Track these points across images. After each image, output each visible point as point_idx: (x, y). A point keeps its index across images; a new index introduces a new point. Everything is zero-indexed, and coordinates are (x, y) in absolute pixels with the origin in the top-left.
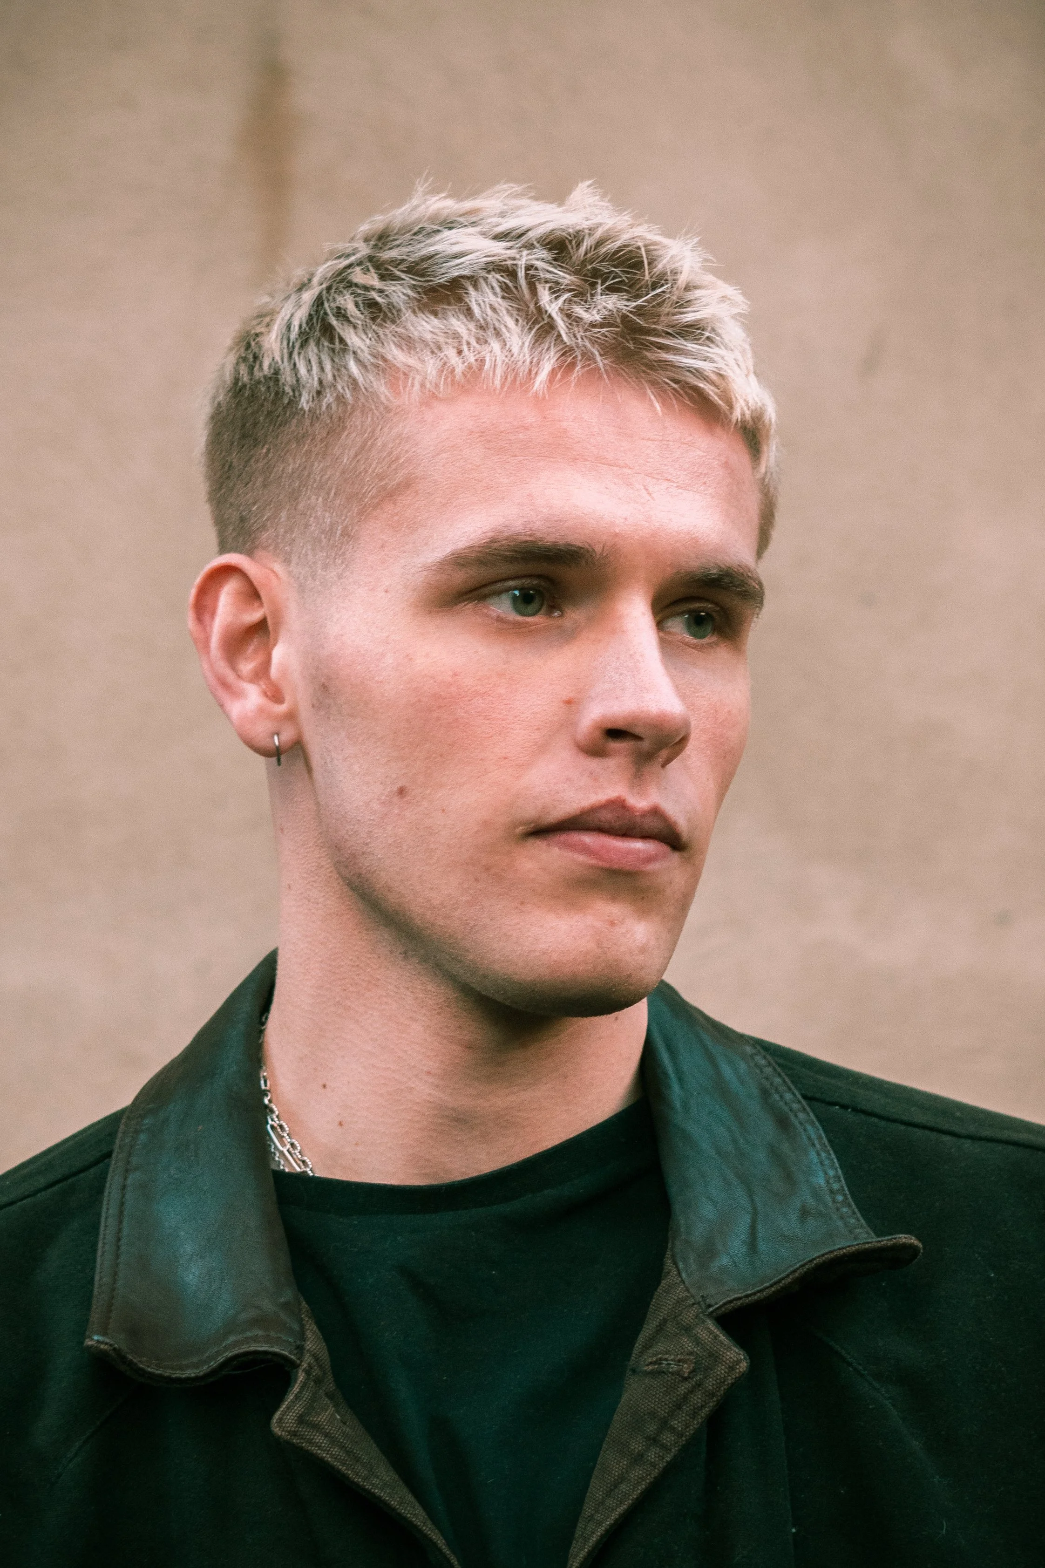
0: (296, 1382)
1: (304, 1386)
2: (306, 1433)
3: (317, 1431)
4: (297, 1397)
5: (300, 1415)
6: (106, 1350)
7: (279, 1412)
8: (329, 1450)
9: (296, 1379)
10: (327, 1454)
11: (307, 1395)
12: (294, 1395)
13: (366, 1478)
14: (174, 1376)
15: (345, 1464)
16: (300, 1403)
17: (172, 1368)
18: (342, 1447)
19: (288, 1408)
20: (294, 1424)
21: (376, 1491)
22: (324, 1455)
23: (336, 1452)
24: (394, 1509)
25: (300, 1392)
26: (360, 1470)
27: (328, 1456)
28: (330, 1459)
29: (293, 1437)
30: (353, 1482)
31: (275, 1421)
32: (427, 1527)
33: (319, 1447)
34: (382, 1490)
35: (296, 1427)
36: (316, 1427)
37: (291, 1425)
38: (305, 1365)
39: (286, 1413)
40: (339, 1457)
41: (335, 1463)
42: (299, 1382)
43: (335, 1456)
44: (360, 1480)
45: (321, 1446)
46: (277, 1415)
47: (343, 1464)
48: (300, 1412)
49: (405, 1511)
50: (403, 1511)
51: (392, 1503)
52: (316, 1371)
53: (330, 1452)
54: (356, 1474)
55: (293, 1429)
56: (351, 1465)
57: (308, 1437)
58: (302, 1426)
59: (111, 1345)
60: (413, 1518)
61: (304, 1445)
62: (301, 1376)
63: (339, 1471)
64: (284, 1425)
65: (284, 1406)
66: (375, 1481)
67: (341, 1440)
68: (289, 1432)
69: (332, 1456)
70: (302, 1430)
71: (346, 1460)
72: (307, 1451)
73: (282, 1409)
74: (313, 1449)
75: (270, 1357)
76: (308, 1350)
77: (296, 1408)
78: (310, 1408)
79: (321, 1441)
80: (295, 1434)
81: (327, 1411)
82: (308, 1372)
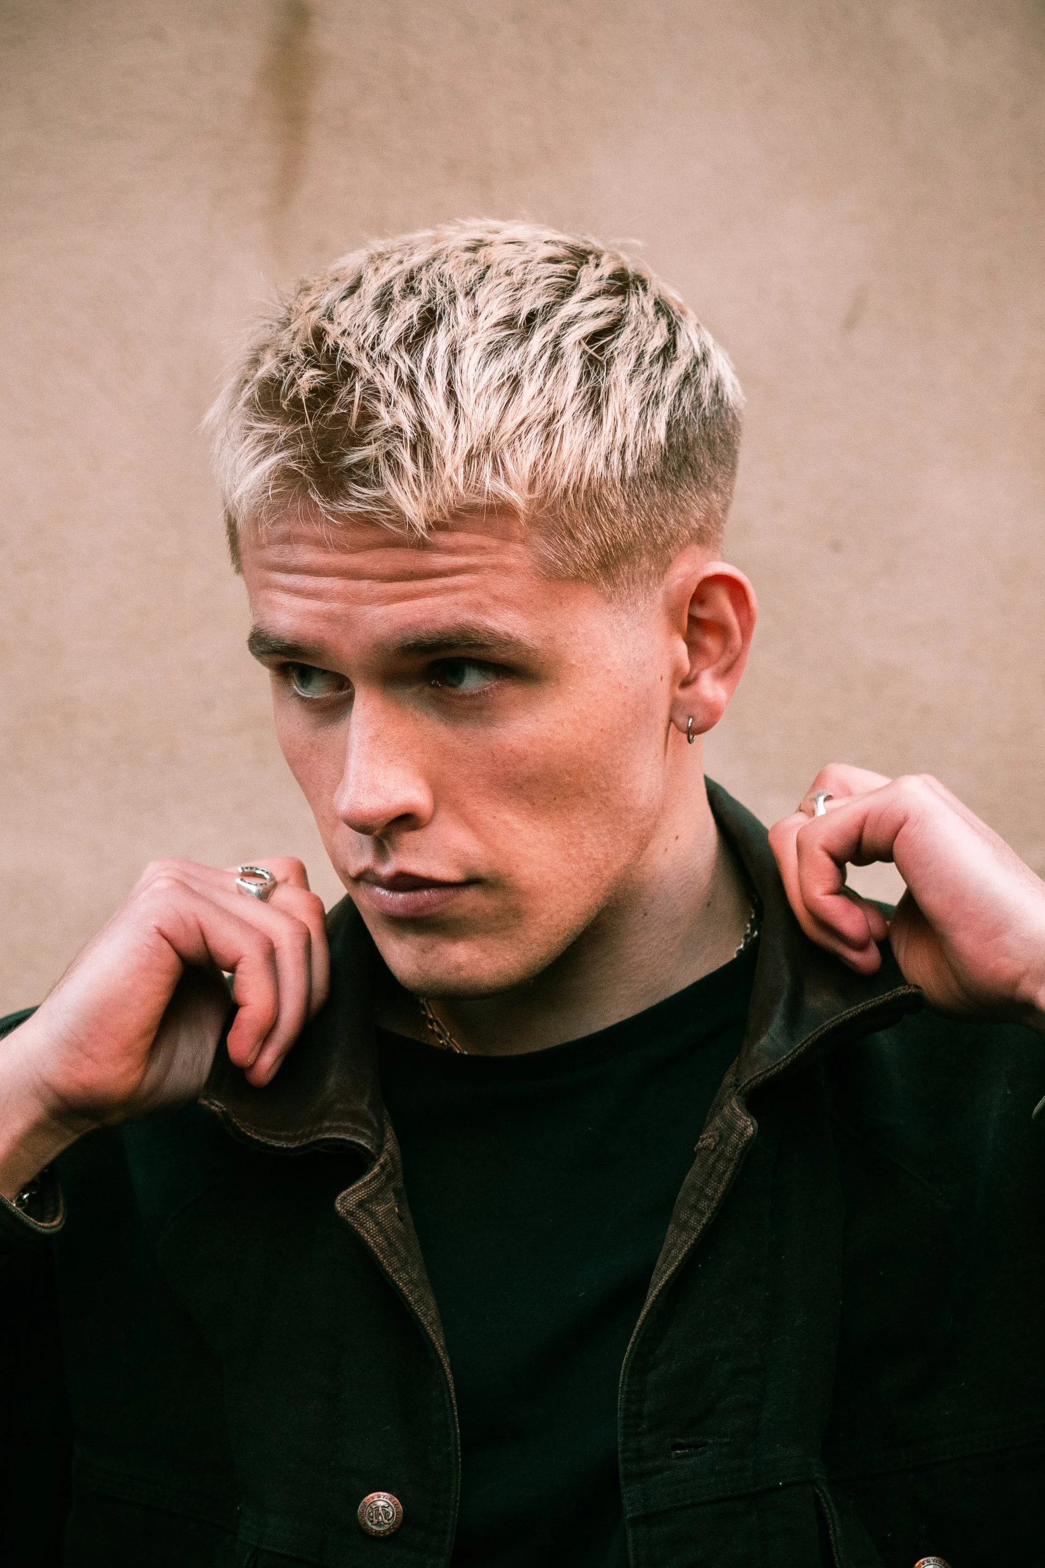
0: (369, 1173)
1: (376, 1176)
2: (361, 1217)
3: (371, 1218)
4: (365, 1184)
5: (362, 1200)
6: (215, 1112)
7: (345, 1192)
8: (375, 1237)
9: (372, 1169)
10: (371, 1240)
11: (375, 1185)
12: (363, 1182)
13: (395, 1271)
14: (269, 1143)
15: (384, 1252)
16: (366, 1190)
17: (269, 1137)
18: (387, 1238)
19: (354, 1191)
20: (353, 1205)
21: (401, 1284)
22: (369, 1240)
23: (380, 1240)
24: (410, 1304)
25: (370, 1181)
26: (394, 1262)
27: (372, 1241)
28: (372, 1245)
29: (348, 1216)
30: (385, 1270)
31: (339, 1198)
32: (432, 1328)
33: (367, 1232)
34: (405, 1286)
35: (354, 1209)
36: (372, 1214)
37: (351, 1206)
38: (382, 1160)
39: (351, 1194)
40: (381, 1245)
41: (376, 1249)
42: (372, 1173)
43: (378, 1244)
44: (391, 1270)
45: (369, 1231)
46: (344, 1193)
47: (382, 1252)
48: (363, 1198)
49: (418, 1308)
50: (416, 1308)
51: (410, 1298)
52: (389, 1168)
53: (375, 1239)
54: (389, 1264)
55: (351, 1209)
56: (388, 1256)
57: (361, 1220)
58: (360, 1210)
59: (221, 1108)
60: (422, 1317)
61: (356, 1225)
62: (376, 1169)
63: (377, 1257)
64: (345, 1204)
65: (351, 1189)
66: (404, 1275)
67: (389, 1233)
68: (347, 1211)
69: (375, 1242)
70: (360, 1214)
71: (386, 1251)
72: (357, 1231)
73: (349, 1190)
74: (362, 1232)
75: (354, 1147)
76: (387, 1149)
77: (360, 1193)
78: (373, 1198)
79: (371, 1227)
80: (351, 1214)
81: (388, 1204)
82: (383, 1167)
